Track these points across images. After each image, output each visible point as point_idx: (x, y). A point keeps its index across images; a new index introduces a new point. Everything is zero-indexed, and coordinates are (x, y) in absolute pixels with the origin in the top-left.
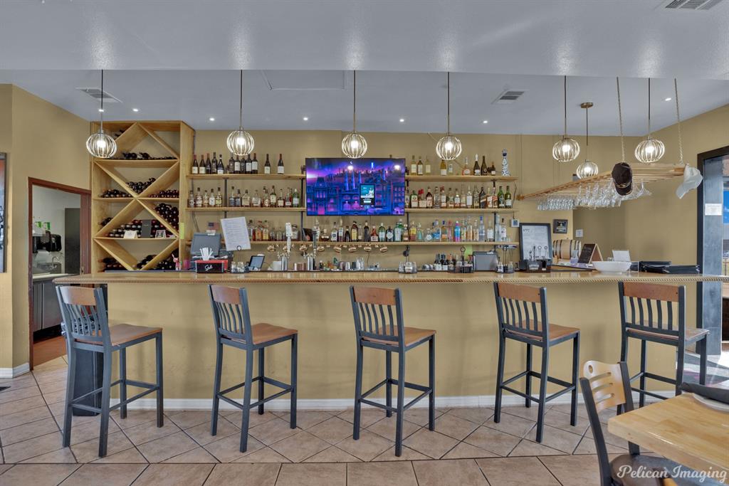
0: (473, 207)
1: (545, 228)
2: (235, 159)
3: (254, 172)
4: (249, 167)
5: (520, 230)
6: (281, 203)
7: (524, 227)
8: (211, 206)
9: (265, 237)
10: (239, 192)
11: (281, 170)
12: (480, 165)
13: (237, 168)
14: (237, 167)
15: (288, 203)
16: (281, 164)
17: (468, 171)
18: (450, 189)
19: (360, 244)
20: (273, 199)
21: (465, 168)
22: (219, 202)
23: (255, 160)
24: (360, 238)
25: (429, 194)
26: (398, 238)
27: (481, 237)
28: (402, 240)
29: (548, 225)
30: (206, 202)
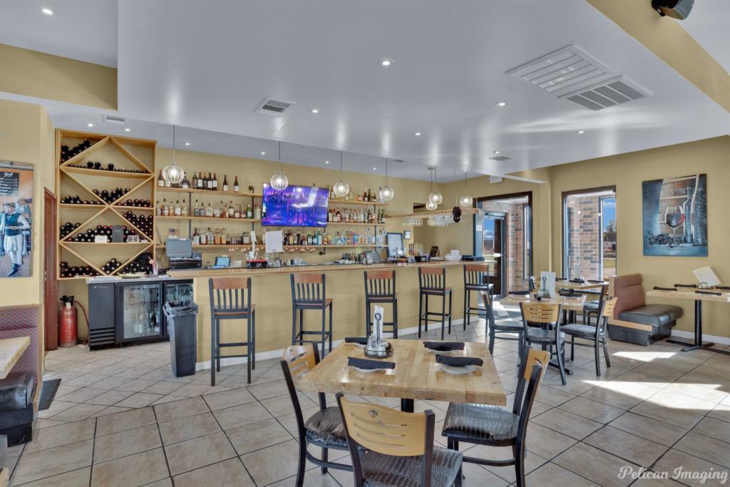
0: (364, 222)
1: (400, 236)
2: (198, 177)
3: (214, 189)
4: (210, 185)
5: (387, 236)
6: (237, 215)
7: (389, 235)
8: (176, 215)
9: (224, 242)
10: (203, 205)
11: (237, 188)
12: (367, 194)
13: (200, 185)
14: (200, 183)
15: (243, 216)
16: (236, 184)
17: (361, 198)
18: (351, 210)
19: (297, 247)
20: (231, 212)
21: (359, 196)
22: (185, 212)
23: (215, 179)
24: (296, 242)
25: (338, 213)
26: (320, 242)
27: (369, 242)
28: (323, 244)
29: (401, 234)
30: (172, 211)
